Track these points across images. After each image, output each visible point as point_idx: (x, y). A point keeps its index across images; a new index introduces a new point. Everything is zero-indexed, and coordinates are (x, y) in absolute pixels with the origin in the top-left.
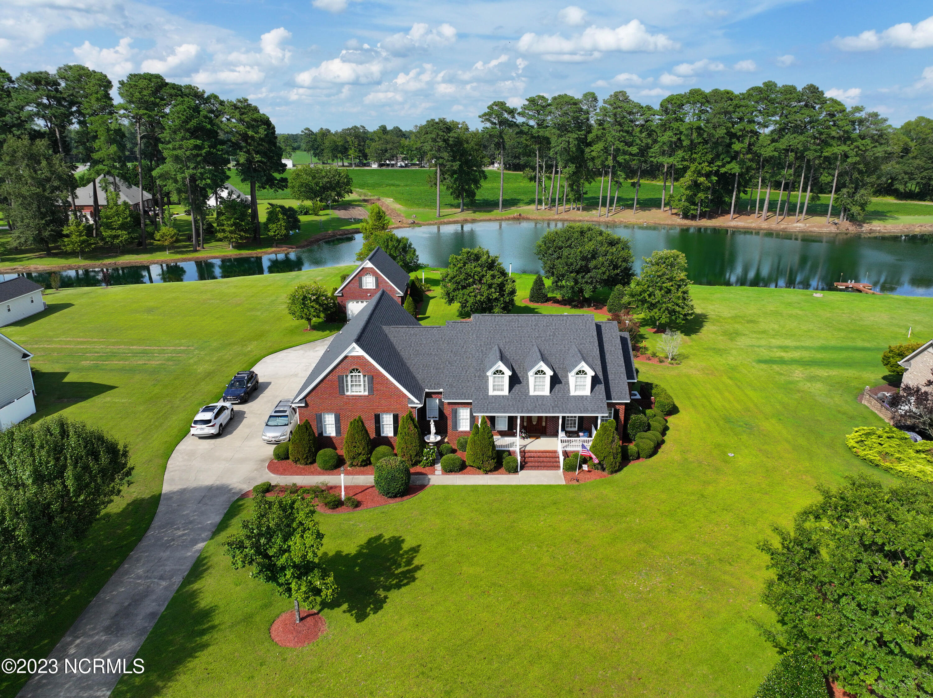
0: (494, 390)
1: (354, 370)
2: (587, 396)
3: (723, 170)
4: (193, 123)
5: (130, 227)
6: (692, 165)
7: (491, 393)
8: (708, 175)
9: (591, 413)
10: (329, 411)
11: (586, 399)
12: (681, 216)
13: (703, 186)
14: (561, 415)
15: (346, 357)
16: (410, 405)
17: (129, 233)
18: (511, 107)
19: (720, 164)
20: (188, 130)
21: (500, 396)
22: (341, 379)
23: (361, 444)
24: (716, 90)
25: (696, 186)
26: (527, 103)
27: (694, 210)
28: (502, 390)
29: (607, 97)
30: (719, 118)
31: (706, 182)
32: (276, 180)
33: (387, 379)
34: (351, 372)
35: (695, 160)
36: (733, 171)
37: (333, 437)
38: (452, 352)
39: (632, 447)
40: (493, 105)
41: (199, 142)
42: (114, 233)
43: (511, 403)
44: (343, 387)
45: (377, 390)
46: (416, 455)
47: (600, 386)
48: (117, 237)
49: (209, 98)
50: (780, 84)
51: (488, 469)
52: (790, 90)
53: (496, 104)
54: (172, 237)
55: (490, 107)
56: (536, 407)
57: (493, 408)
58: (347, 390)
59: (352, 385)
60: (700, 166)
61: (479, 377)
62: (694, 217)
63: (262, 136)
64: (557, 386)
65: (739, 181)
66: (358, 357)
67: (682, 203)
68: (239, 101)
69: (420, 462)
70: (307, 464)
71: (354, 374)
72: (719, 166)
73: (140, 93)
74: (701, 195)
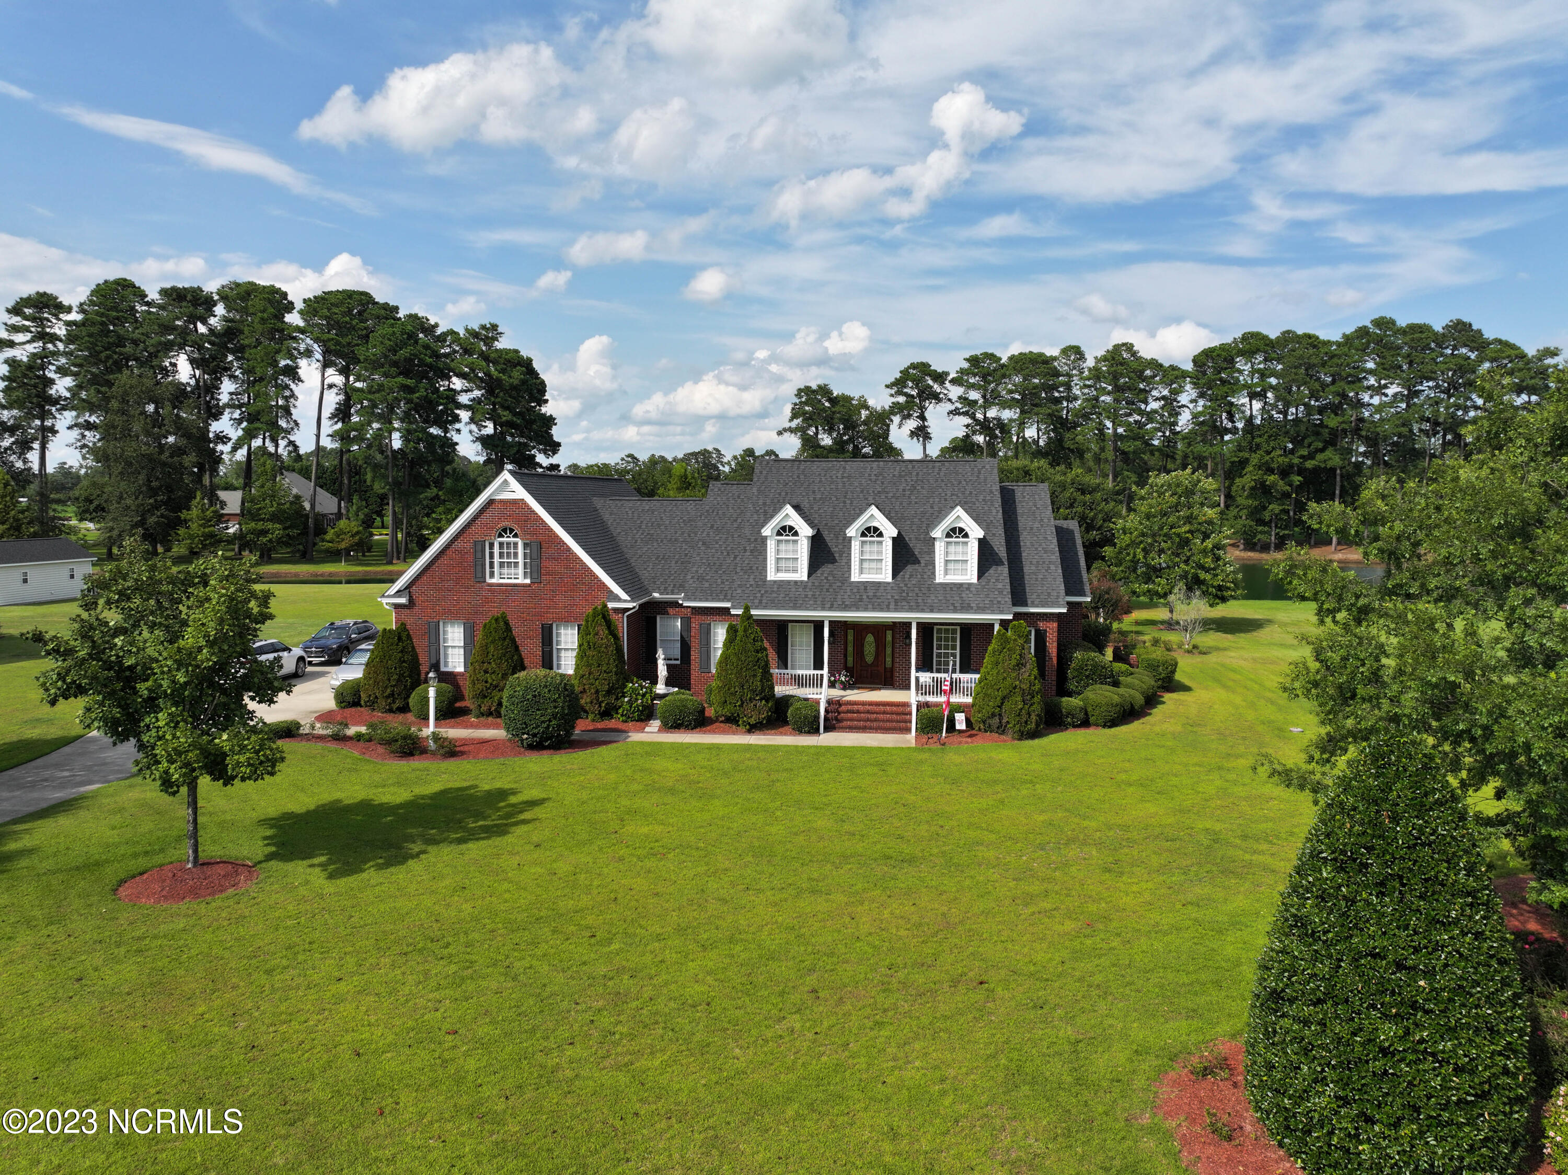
0: (778, 570)
1: (505, 530)
2: (970, 584)
3: (1309, 464)
4: (404, 353)
5: (287, 519)
6: (1253, 455)
7: (772, 575)
8: (1284, 473)
9: (976, 612)
10: (453, 616)
11: (968, 589)
12: (1242, 547)
13: (1277, 491)
14: (914, 616)
15: (490, 502)
16: (611, 605)
17: (285, 529)
18: (940, 370)
19: (1306, 453)
20: (395, 364)
21: (789, 582)
22: (479, 548)
23: (499, 665)
24: (1288, 332)
25: (1262, 490)
26: (966, 365)
27: (1265, 533)
28: (795, 571)
29: (1100, 353)
30: (1296, 374)
31: (1281, 483)
32: (541, 466)
33: (569, 549)
34: (500, 536)
35: (1258, 446)
36: (1330, 464)
37: (459, 674)
38: (712, 527)
39: (1071, 703)
40: (909, 368)
41: (409, 382)
42: (260, 526)
43: (810, 593)
44: (484, 565)
45: (548, 574)
46: (609, 692)
47: (1000, 568)
48: (264, 532)
49: (445, 335)
50: (1402, 322)
51: (752, 721)
52: (1418, 331)
53: (913, 366)
54: (353, 536)
55: (905, 373)
56: (861, 600)
57: (773, 601)
58: (492, 575)
59: (502, 565)
60: (1267, 458)
61: (751, 551)
62: (1265, 548)
63: (516, 382)
64: (909, 568)
65: (1342, 487)
66: (515, 502)
67: (1241, 522)
68: (483, 327)
69: (616, 709)
70: (391, 711)
71: (504, 539)
72: (1302, 457)
73: (329, 309)
74: (1275, 507)
